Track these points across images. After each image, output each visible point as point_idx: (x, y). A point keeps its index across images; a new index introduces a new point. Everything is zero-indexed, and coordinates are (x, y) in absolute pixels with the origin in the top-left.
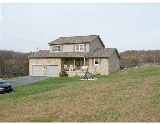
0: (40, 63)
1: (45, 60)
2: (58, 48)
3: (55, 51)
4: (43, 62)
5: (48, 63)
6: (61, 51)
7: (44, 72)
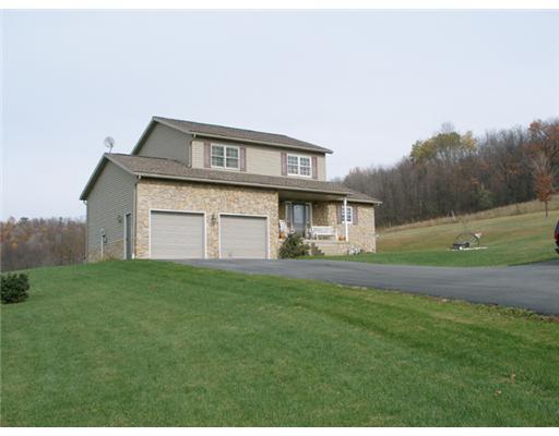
0: (190, 204)
2: (225, 156)
3: (213, 164)
4: (207, 201)
5: (229, 206)
6: (236, 166)
7: (212, 242)
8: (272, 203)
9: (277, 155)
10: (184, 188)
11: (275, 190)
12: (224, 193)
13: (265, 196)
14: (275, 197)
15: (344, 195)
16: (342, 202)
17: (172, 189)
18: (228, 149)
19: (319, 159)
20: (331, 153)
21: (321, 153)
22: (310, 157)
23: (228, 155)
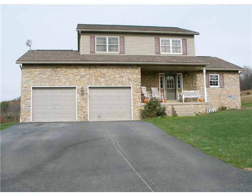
0: (64, 80)
1: (82, 71)
2: (107, 44)
3: (98, 50)
4: (78, 77)
5: (96, 80)
6: (117, 51)
7: (81, 108)
8: (135, 76)
9: (152, 39)
10: (58, 70)
11: (138, 65)
12: (92, 71)
13: (129, 71)
14: (138, 71)
15: (204, 66)
16: (202, 71)
17: (49, 71)
18: (109, 39)
19: (189, 40)
20: (198, 34)
21: (191, 35)
22: (180, 39)
23: (109, 43)
